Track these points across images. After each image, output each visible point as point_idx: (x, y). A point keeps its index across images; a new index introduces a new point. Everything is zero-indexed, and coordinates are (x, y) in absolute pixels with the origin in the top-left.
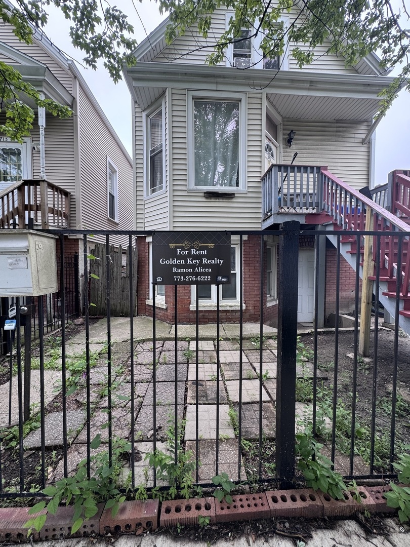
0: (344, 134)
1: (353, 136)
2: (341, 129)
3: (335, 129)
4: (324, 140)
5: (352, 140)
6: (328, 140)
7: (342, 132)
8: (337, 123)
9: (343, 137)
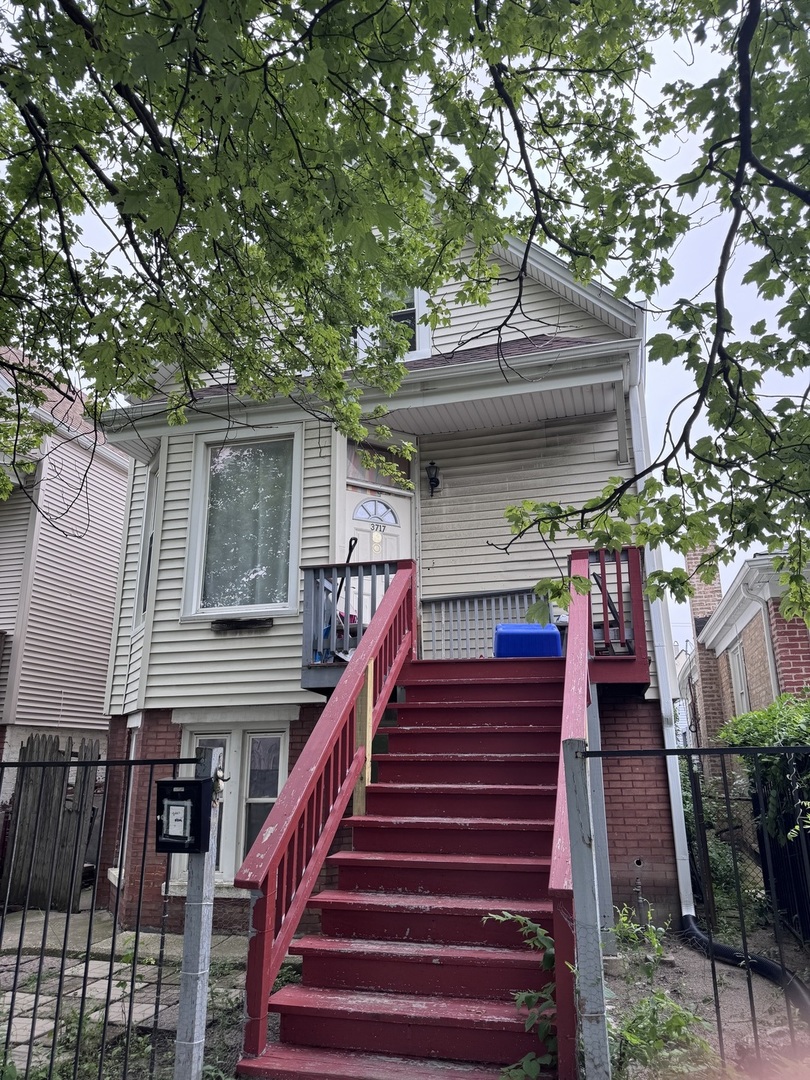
0: (568, 448)
1: (590, 448)
2: (558, 439)
3: (544, 441)
4: (518, 468)
5: (590, 458)
6: (530, 467)
7: (561, 444)
8: (546, 427)
9: (563, 454)
